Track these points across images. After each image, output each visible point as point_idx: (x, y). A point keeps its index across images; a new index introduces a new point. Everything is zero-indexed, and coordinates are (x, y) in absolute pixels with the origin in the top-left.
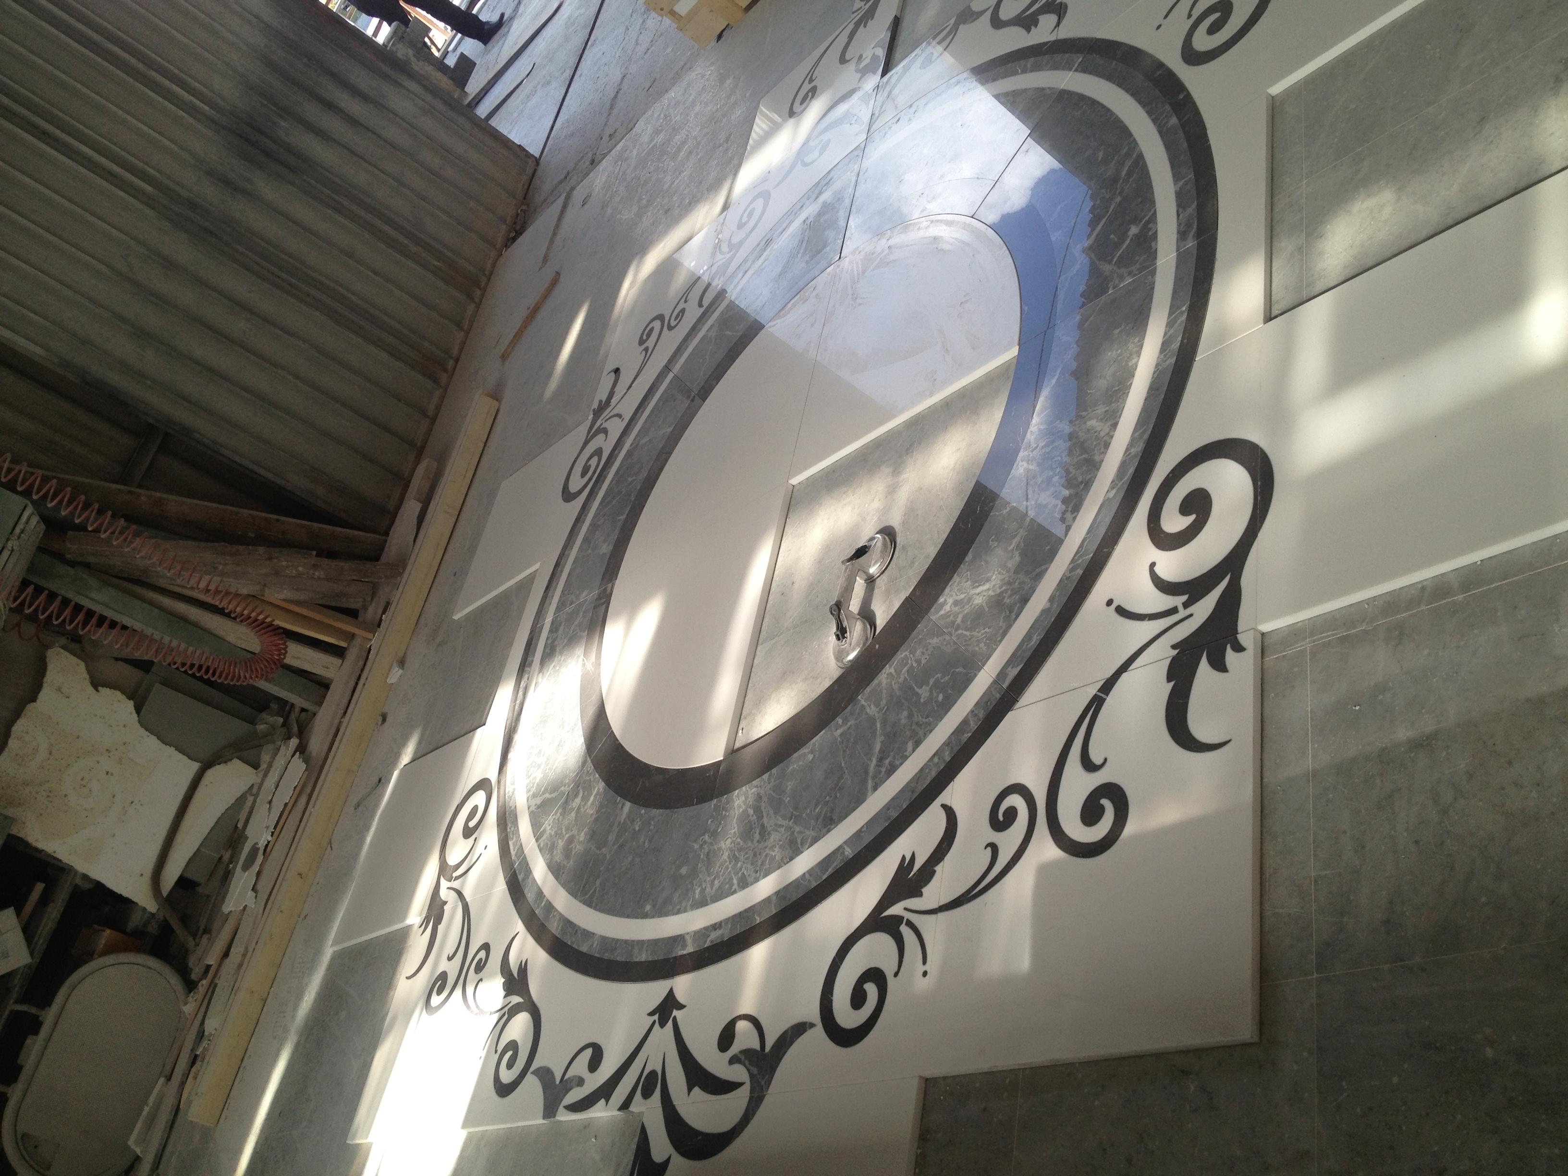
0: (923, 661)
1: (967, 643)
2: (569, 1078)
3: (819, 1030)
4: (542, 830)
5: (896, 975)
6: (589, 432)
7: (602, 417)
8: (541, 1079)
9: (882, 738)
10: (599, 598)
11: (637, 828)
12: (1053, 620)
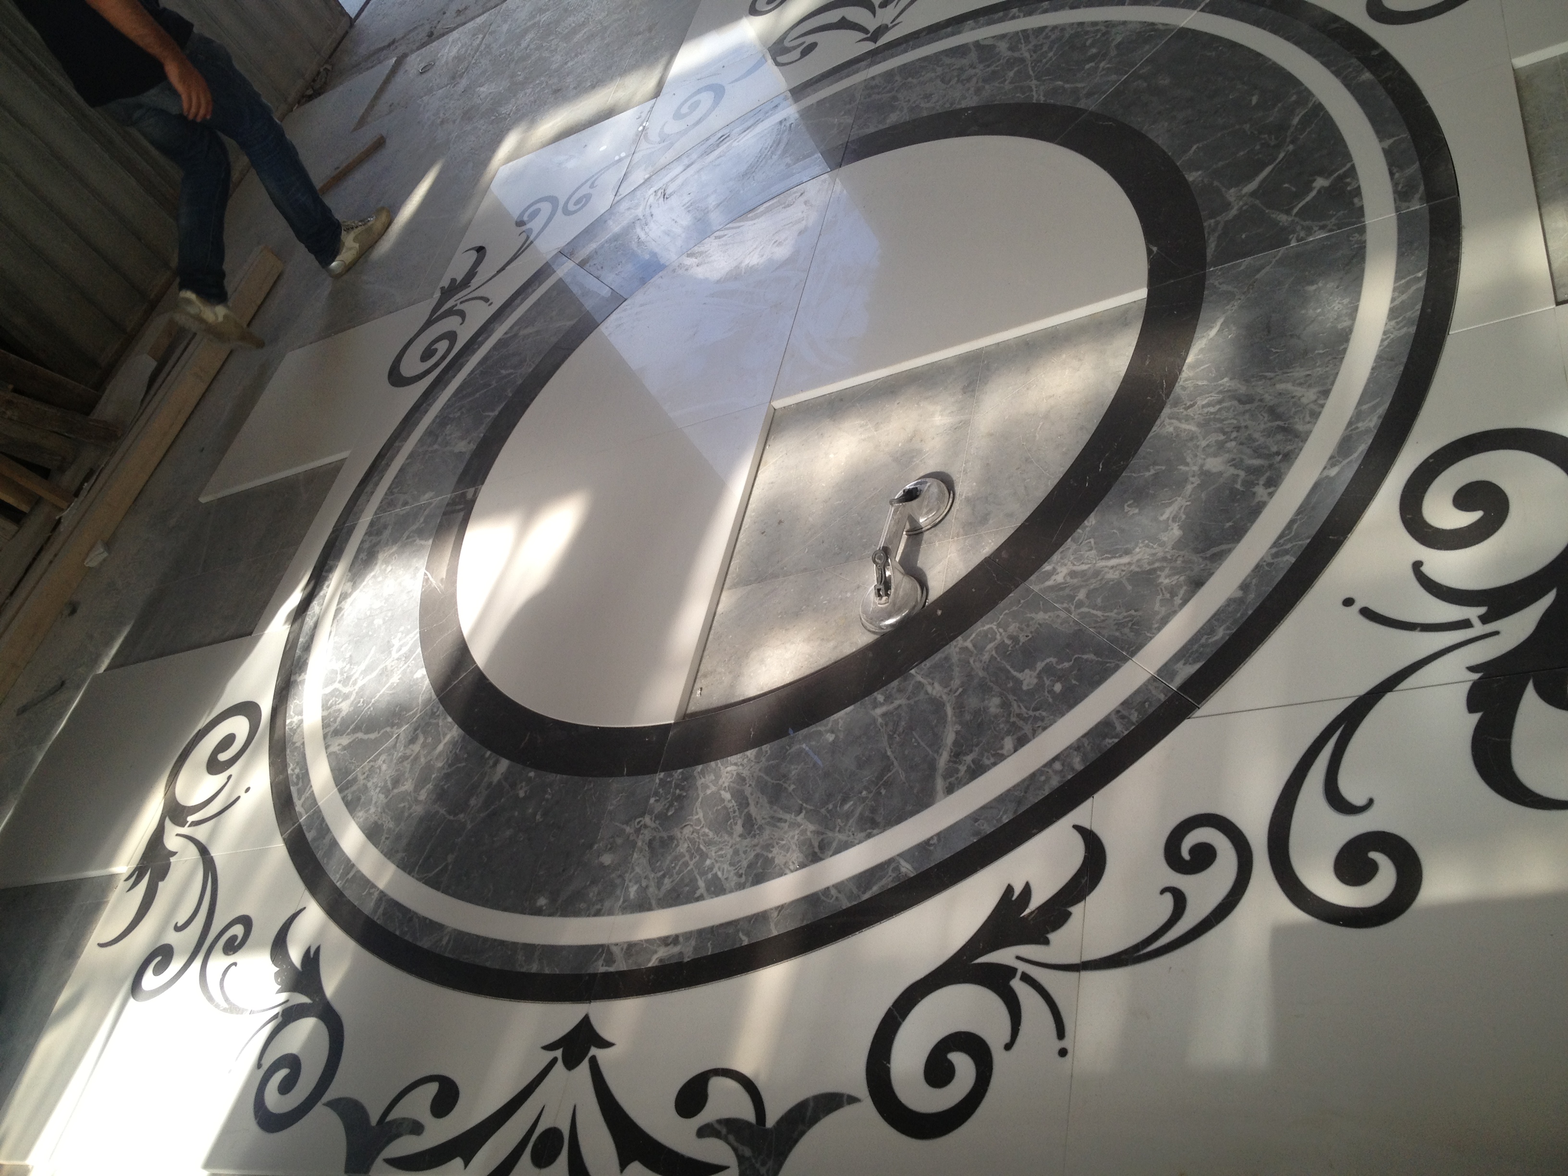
0: (1023, 639)
1: (1098, 625)
2: (395, 1121)
3: (867, 1108)
4: (350, 778)
5: (1008, 1047)
6: (434, 311)
7: (456, 297)
8: (343, 1115)
9: (958, 727)
10: (452, 503)
11: (522, 794)
12: (1250, 612)
